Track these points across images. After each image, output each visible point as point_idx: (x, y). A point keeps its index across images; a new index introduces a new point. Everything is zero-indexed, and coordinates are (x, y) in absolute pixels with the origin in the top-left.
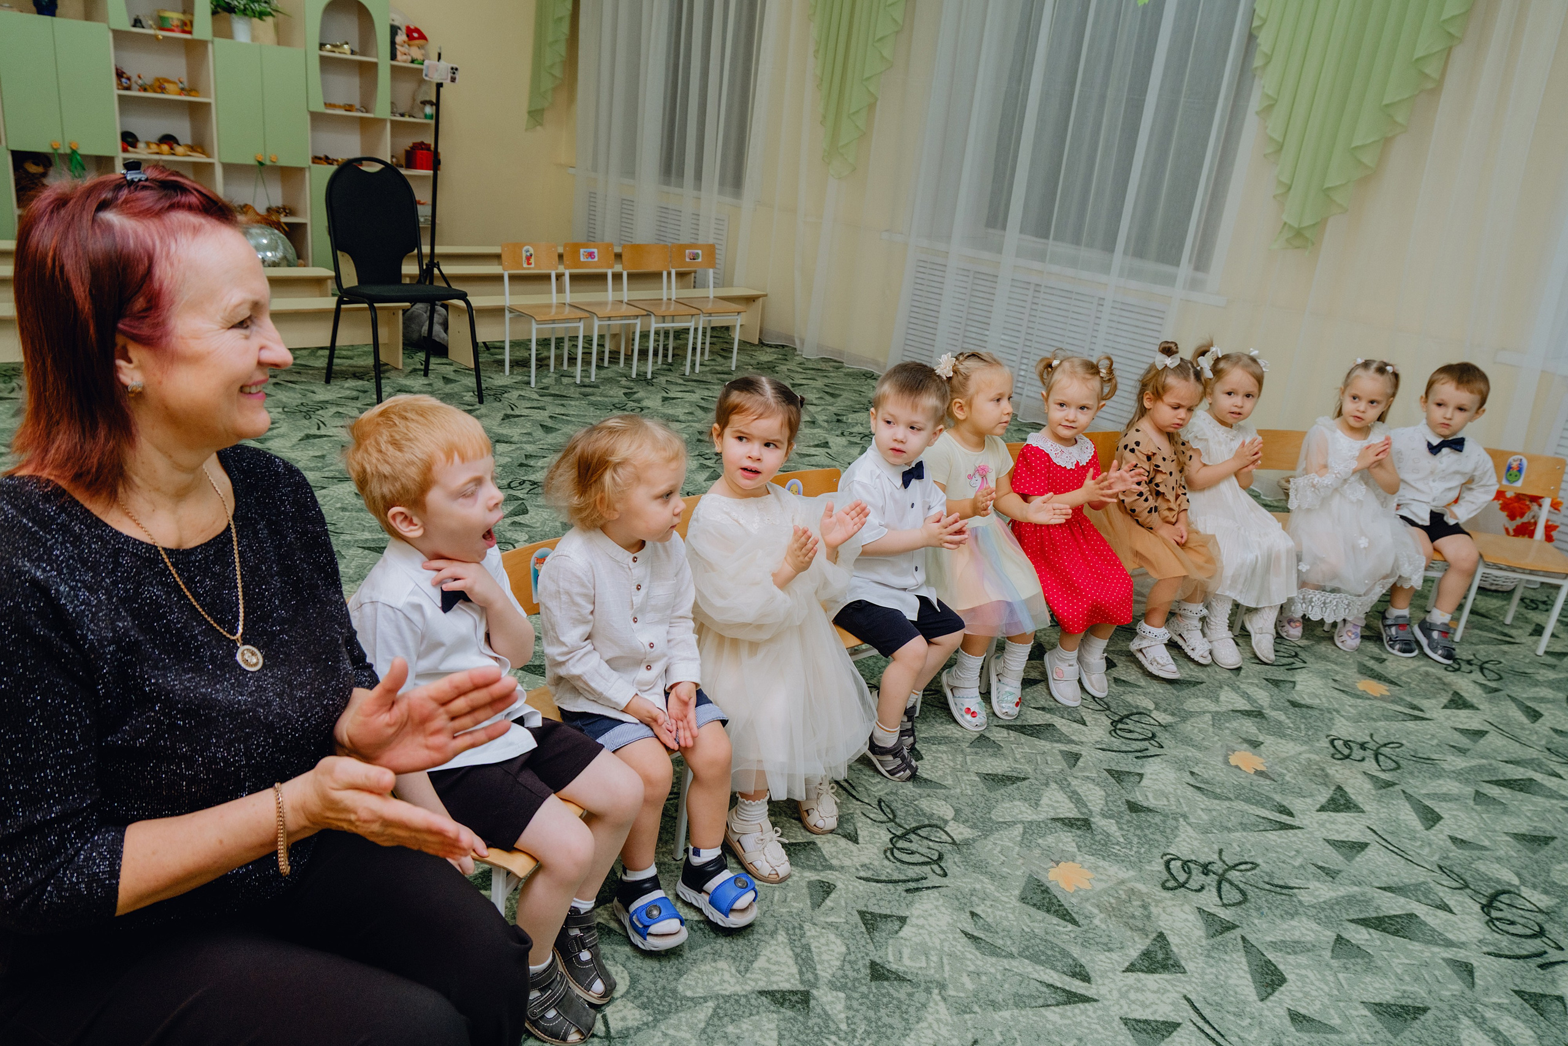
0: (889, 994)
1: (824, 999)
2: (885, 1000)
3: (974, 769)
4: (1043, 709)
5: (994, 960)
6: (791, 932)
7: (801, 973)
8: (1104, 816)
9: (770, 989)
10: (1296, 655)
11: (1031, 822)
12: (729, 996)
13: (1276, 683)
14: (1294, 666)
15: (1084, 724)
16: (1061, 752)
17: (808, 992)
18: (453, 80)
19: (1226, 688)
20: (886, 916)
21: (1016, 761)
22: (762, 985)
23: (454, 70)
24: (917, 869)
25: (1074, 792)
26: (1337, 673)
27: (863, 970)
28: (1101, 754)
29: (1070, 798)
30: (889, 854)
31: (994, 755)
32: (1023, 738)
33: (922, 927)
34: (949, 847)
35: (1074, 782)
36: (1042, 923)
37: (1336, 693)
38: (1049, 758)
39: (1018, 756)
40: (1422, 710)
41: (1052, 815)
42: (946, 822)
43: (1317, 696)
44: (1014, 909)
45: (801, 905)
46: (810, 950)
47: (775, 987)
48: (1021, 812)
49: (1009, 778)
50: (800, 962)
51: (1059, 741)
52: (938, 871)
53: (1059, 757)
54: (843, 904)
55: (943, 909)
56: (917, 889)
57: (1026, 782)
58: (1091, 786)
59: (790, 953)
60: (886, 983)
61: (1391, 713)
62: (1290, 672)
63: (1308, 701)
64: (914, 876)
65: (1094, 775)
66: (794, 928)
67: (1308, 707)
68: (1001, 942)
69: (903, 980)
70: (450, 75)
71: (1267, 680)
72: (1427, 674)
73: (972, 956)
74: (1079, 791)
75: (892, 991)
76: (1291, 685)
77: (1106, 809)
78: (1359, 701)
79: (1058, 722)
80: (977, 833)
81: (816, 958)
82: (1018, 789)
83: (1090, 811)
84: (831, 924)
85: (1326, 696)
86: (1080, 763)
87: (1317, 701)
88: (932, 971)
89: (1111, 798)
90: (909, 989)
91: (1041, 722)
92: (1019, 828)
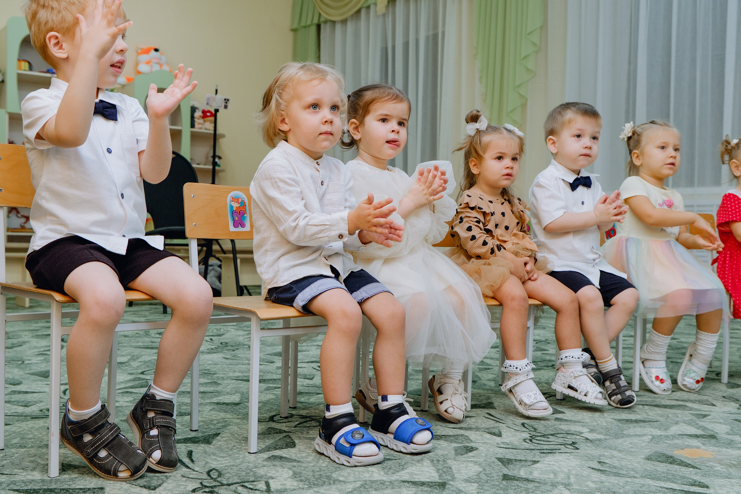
0: (518, 486)
1: (459, 485)
2: (514, 488)
3: (612, 417)
4: (676, 400)
5: (617, 478)
6: (435, 462)
7: (440, 476)
8: (729, 434)
9: (412, 480)
11: (661, 436)
12: (377, 481)
15: (714, 405)
16: (690, 413)
17: (445, 482)
18: (226, 107)
20: (521, 460)
21: (649, 415)
22: (406, 478)
23: (227, 100)
24: (552, 446)
25: (702, 427)
27: (496, 477)
28: (729, 415)
29: (698, 428)
30: (528, 441)
31: (631, 414)
32: (656, 409)
33: (554, 465)
34: (584, 441)
35: (701, 424)
36: (662, 467)
38: (680, 416)
39: (651, 414)
41: (681, 433)
42: (582, 433)
44: (638, 463)
45: (446, 453)
46: (450, 468)
47: (416, 480)
48: (651, 432)
49: (640, 421)
50: (441, 472)
51: (691, 410)
52: (572, 448)
53: (690, 415)
54: (484, 455)
55: (574, 460)
56: (551, 453)
57: (658, 423)
58: (718, 425)
59: (433, 468)
60: (515, 482)
64: (550, 448)
65: (721, 421)
66: (438, 461)
68: (625, 472)
69: (534, 481)
70: (223, 104)
73: (596, 476)
74: (706, 426)
75: (520, 485)
77: (731, 432)
79: (689, 404)
80: (608, 437)
81: (454, 471)
82: (650, 424)
83: (717, 433)
84: (472, 461)
86: (708, 417)
88: (560, 480)
89: (737, 428)
90: (536, 484)
91: (673, 404)
92: (650, 437)
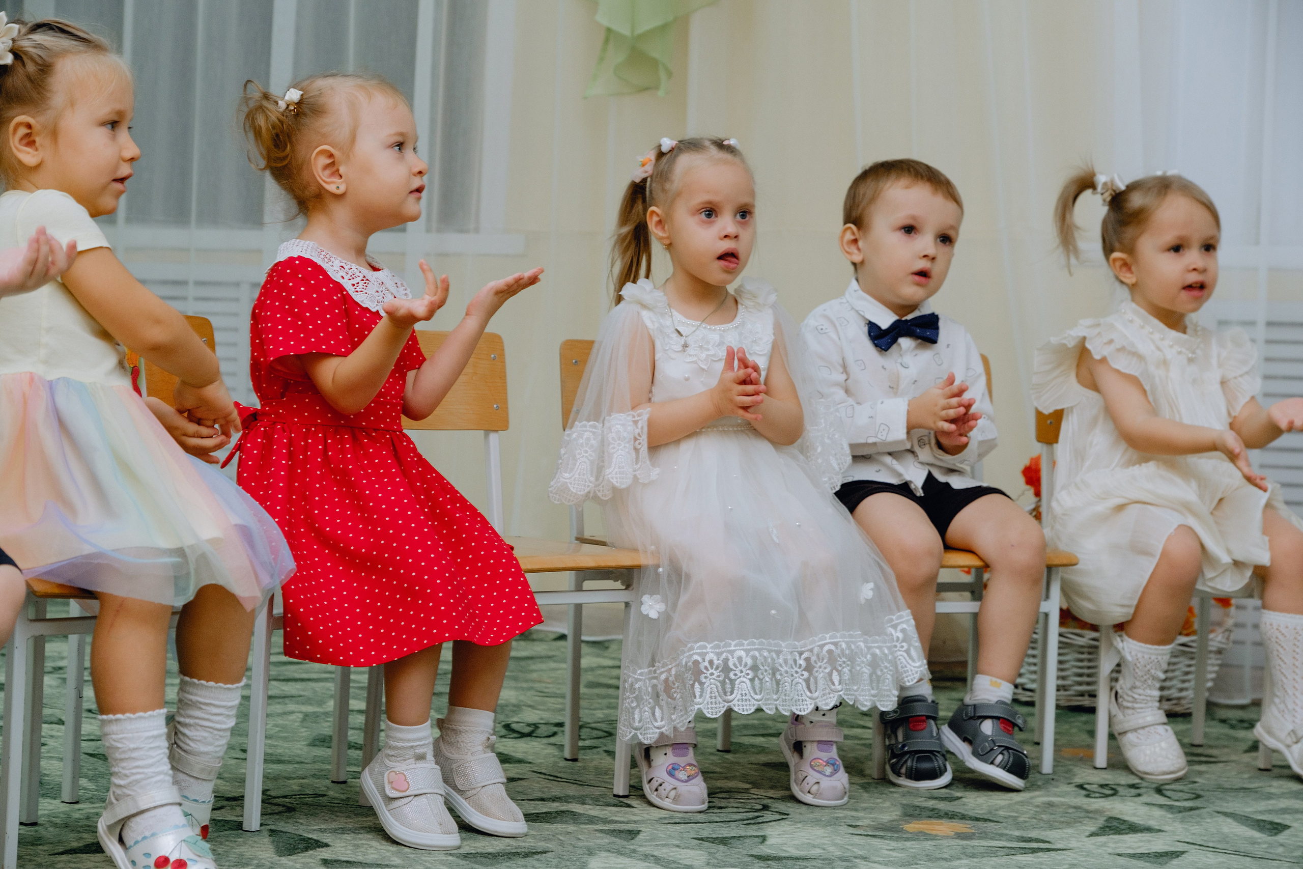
10: (765, 808)
13: (724, 841)
14: (760, 820)
19: (604, 854)
26: (858, 819)
37: (856, 839)
40: (1048, 842)
43: (814, 846)
61: (982, 850)
62: (755, 827)
63: (794, 852)
67: (797, 859)
71: (702, 839)
72: (1051, 805)
76: (756, 839)
78: (908, 844)
85: (835, 845)
87: (817, 852)
